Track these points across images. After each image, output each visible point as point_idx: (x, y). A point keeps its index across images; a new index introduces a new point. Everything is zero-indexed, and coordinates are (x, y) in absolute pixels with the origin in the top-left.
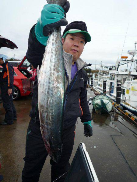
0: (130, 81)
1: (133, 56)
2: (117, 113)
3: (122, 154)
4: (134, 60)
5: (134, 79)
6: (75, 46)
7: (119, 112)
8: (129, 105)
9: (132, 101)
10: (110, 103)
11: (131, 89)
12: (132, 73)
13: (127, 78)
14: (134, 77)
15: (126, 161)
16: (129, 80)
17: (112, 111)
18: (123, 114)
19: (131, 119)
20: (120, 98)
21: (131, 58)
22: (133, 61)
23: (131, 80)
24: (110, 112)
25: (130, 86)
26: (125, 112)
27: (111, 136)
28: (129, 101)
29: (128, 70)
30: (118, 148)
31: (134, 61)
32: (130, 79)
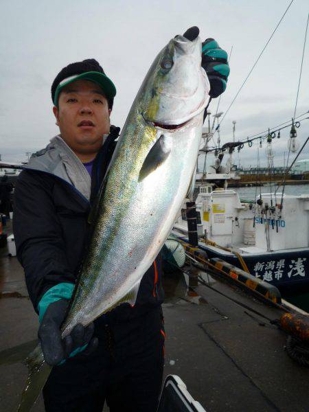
0: (207, 194)
1: (207, 141)
2: (197, 267)
3: (237, 366)
4: (210, 149)
5: (214, 188)
6: (83, 113)
7: (201, 265)
8: (214, 245)
9: (218, 235)
10: (180, 247)
11: (211, 211)
12: (209, 177)
13: (201, 188)
14: (213, 184)
15: (251, 381)
16: (204, 191)
17: (186, 265)
18: (210, 267)
19: (229, 277)
20: (196, 233)
21: (204, 144)
22: (207, 152)
23: (210, 192)
24: (183, 267)
25: (211, 204)
26: (214, 263)
27: (200, 325)
28: (212, 235)
29: (201, 170)
30: (224, 352)
31: (210, 151)
32: (207, 190)
